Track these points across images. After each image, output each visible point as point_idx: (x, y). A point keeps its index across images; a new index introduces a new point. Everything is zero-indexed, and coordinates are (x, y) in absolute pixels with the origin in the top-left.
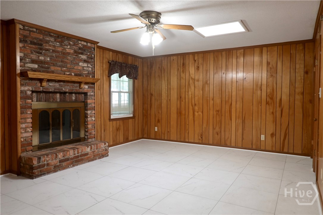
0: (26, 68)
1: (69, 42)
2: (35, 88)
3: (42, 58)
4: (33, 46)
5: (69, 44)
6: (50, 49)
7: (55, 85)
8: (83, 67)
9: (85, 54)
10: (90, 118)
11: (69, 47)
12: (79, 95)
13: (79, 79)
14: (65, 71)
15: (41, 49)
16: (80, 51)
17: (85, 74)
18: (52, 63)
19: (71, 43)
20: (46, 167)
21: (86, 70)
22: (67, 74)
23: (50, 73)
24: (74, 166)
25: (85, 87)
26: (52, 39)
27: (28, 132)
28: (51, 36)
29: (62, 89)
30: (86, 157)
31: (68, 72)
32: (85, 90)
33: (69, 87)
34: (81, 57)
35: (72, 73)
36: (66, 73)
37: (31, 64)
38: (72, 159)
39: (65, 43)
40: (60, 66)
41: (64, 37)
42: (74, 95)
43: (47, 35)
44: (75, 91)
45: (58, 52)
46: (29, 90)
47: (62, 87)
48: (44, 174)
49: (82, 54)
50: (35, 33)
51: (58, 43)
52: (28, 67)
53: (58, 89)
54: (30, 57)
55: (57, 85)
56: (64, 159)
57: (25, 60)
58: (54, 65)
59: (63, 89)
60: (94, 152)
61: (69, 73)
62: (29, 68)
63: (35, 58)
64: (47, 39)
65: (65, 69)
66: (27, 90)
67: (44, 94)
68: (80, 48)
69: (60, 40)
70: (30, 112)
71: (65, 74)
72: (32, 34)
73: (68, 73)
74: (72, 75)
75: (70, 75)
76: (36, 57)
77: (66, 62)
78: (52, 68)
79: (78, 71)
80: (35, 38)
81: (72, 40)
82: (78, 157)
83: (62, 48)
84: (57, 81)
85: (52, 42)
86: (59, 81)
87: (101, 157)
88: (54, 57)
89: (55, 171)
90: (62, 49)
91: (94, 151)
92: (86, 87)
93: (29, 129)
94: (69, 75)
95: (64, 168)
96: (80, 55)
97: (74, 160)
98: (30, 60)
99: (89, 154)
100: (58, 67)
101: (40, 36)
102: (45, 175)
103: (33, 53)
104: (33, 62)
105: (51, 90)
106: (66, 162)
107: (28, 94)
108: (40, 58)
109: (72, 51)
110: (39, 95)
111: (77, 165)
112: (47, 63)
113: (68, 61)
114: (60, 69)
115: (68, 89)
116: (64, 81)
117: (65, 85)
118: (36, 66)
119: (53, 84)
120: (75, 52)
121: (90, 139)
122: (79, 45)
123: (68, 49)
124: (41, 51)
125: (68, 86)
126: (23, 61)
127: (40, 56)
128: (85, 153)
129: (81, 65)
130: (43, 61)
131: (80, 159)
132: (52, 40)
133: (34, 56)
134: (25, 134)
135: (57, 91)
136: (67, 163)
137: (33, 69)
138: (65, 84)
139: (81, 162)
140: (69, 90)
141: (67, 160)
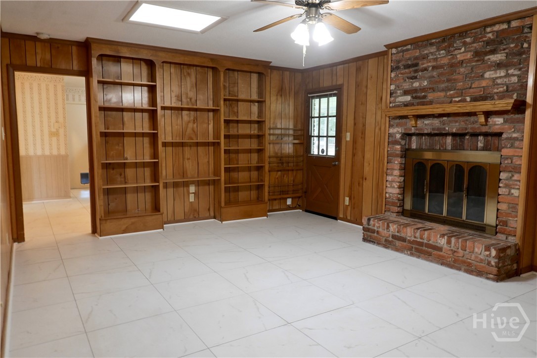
0: (397, 104)
1: (463, 40)
2: (405, 129)
3: (416, 84)
4: (407, 70)
5: (465, 44)
6: (429, 67)
7: (433, 123)
8: (494, 80)
9: (501, 50)
10: (504, 190)
11: (463, 49)
12: (493, 138)
13: (460, 107)
14: (452, 96)
15: (416, 71)
16: (489, 48)
17: (497, 93)
18: (430, 88)
19: (468, 40)
20: (375, 234)
21: (503, 84)
22: (456, 102)
23: (427, 105)
24: (412, 255)
25: (495, 122)
26: (433, 49)
27: (394, 187)
28: (432, 44)
29: (445, 128)
30: (435, 252)
31: (458, 97)
32: (496, 127)
33: (457, 124)
34: (489, 59)
35: (467, 98)
36: (454, 99)
37: (402, 97)
38: (410, 242)
39: (455, 45)
40: (443, 90)
41: (453, 36)
42: (481, 138)
43: (426, 46)
44: (471, 131)
45: (442, 67)
46: (398, 132)
47: (444, 124)
48: (373, 242)
49: (493, 52)
50: (409, 52)
51: (442, 52)
52: (399, 102)
53: (438, 129)
54: (402, 87)
55: (436, 122)
56: (398, 236)
57: (396, 93)
58: (434, 91)
59: (447, 128)
60: (455, 252)
61: (460, 99)
62: (401, 102)
63: (408, 87)
64: (425, 52)
65: (452, 92)
66: (396, 133)
67: (427, 137)
68: (488, 43)
69: (446, 44)
70: (398, 161)
71: (451, 102)
72: (405, 55)
73: (457, 99)
74: (467, 102)
75: (464, 101)
76: (409, 85)
77: (455, 80)
78: (431, 96)
79: (481, 91)
80: (409, 59)
81: (472, 33)
82: (421, 244)
83: (449, 57)
84: (437, 115)
85: (432, 53)
86: (441, 116)
87: (472, 271)
88: (434, 77)
89: (386, 247)
90: (449, 59)
91: (456, 250)
92: (499, 120)
93: (395, 184)
94: (459, 101)
95: (397, 250)
96: (487, 57)
97: (414, 246)
98: (401, 91)
99: (443, 250)
100: (440, 91)
101: (416, 52)
102: (374, 244)
103: (405, 80)
104: (406, 93)
105: (426, 132)
106: (402, 242)
107: (397, 138)
108: (414, 85)
109: (469, 55)
110: (421, 139)
111: (419, 257)
112: (423, 90)
113: (460, 77)
114: (442, 94)
115: (456, 128)
116: (448, 115)
117: (450, 122)
118: (408, 98)
119: (430, 122)
120: (477, 54)
121: (502, 236)
122: (486, 37)
123: (462, 54)
124: (416, 75)
125: (456, 122)
126: (394, 95)
127: (414, 82)
128: (434, 244)
129: (488, 77)
130: (418, 88)
131: (424, 250)
132: (432, 51)
133: (406, 86)
134: (391, 189)
135: (437, 132)
136: (401, 244)
137: (405, 103)
138: (450, 119)
139: (426, 256)
140: (458, 130)
141: (403, 240)
